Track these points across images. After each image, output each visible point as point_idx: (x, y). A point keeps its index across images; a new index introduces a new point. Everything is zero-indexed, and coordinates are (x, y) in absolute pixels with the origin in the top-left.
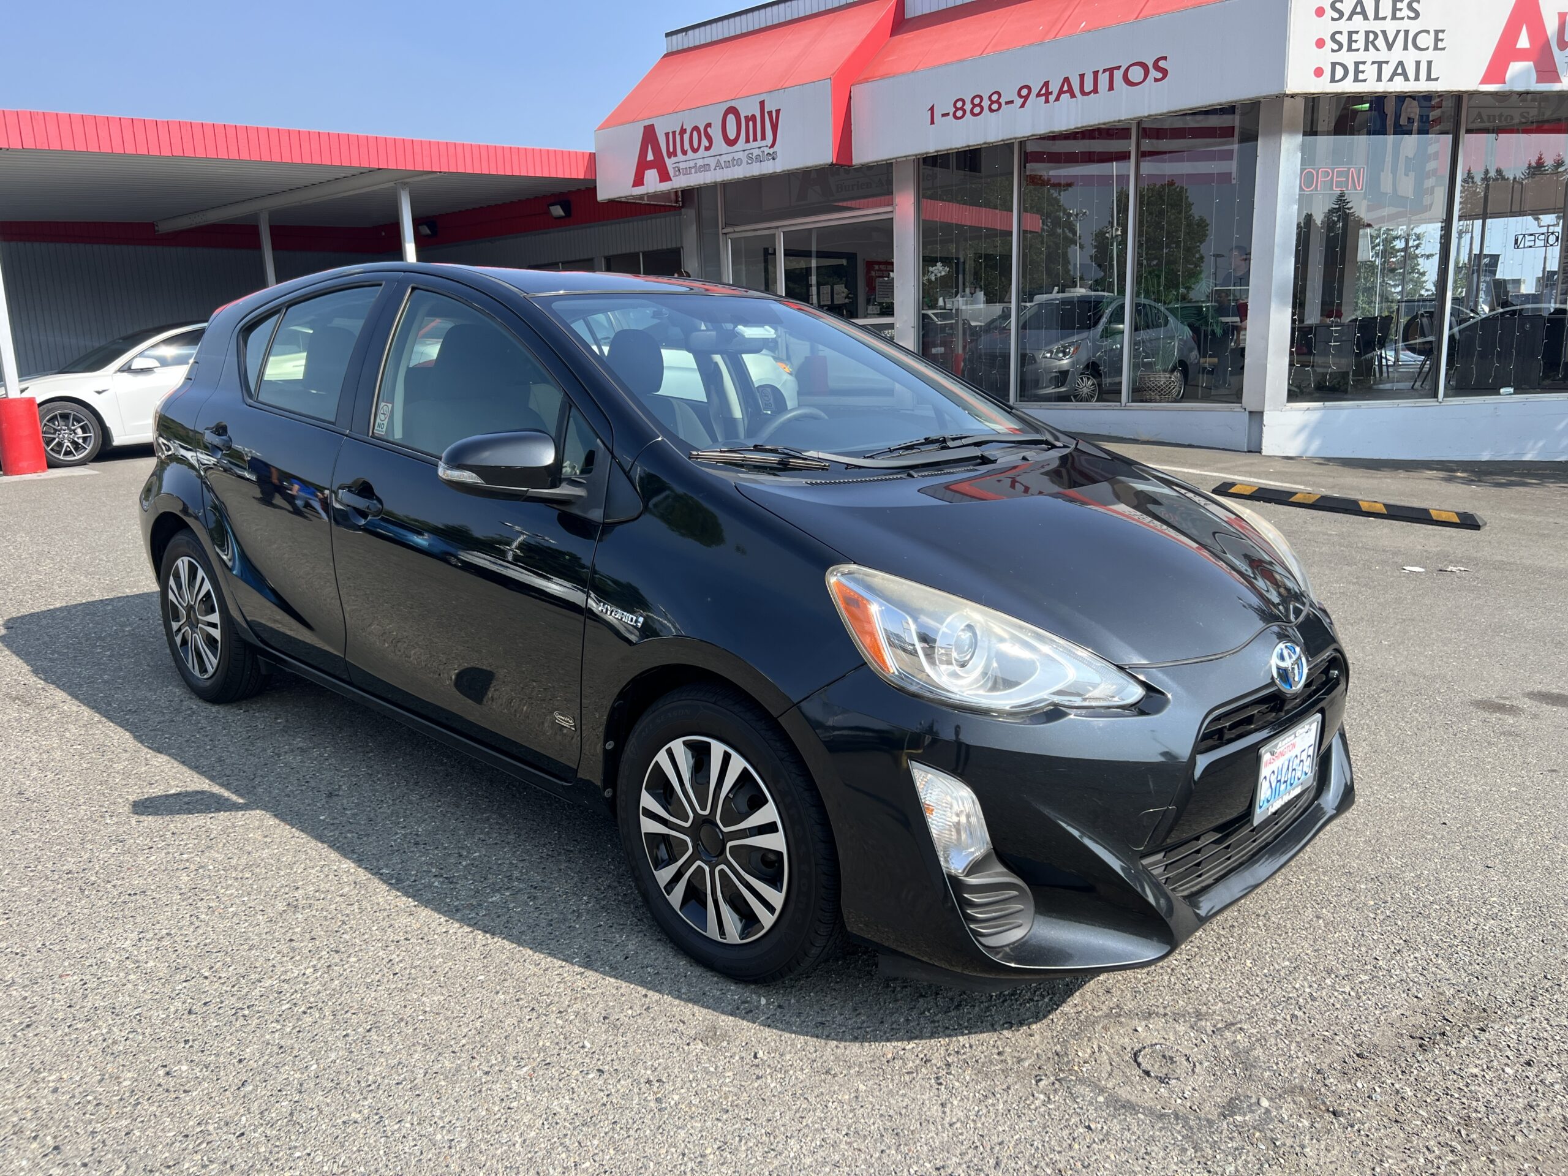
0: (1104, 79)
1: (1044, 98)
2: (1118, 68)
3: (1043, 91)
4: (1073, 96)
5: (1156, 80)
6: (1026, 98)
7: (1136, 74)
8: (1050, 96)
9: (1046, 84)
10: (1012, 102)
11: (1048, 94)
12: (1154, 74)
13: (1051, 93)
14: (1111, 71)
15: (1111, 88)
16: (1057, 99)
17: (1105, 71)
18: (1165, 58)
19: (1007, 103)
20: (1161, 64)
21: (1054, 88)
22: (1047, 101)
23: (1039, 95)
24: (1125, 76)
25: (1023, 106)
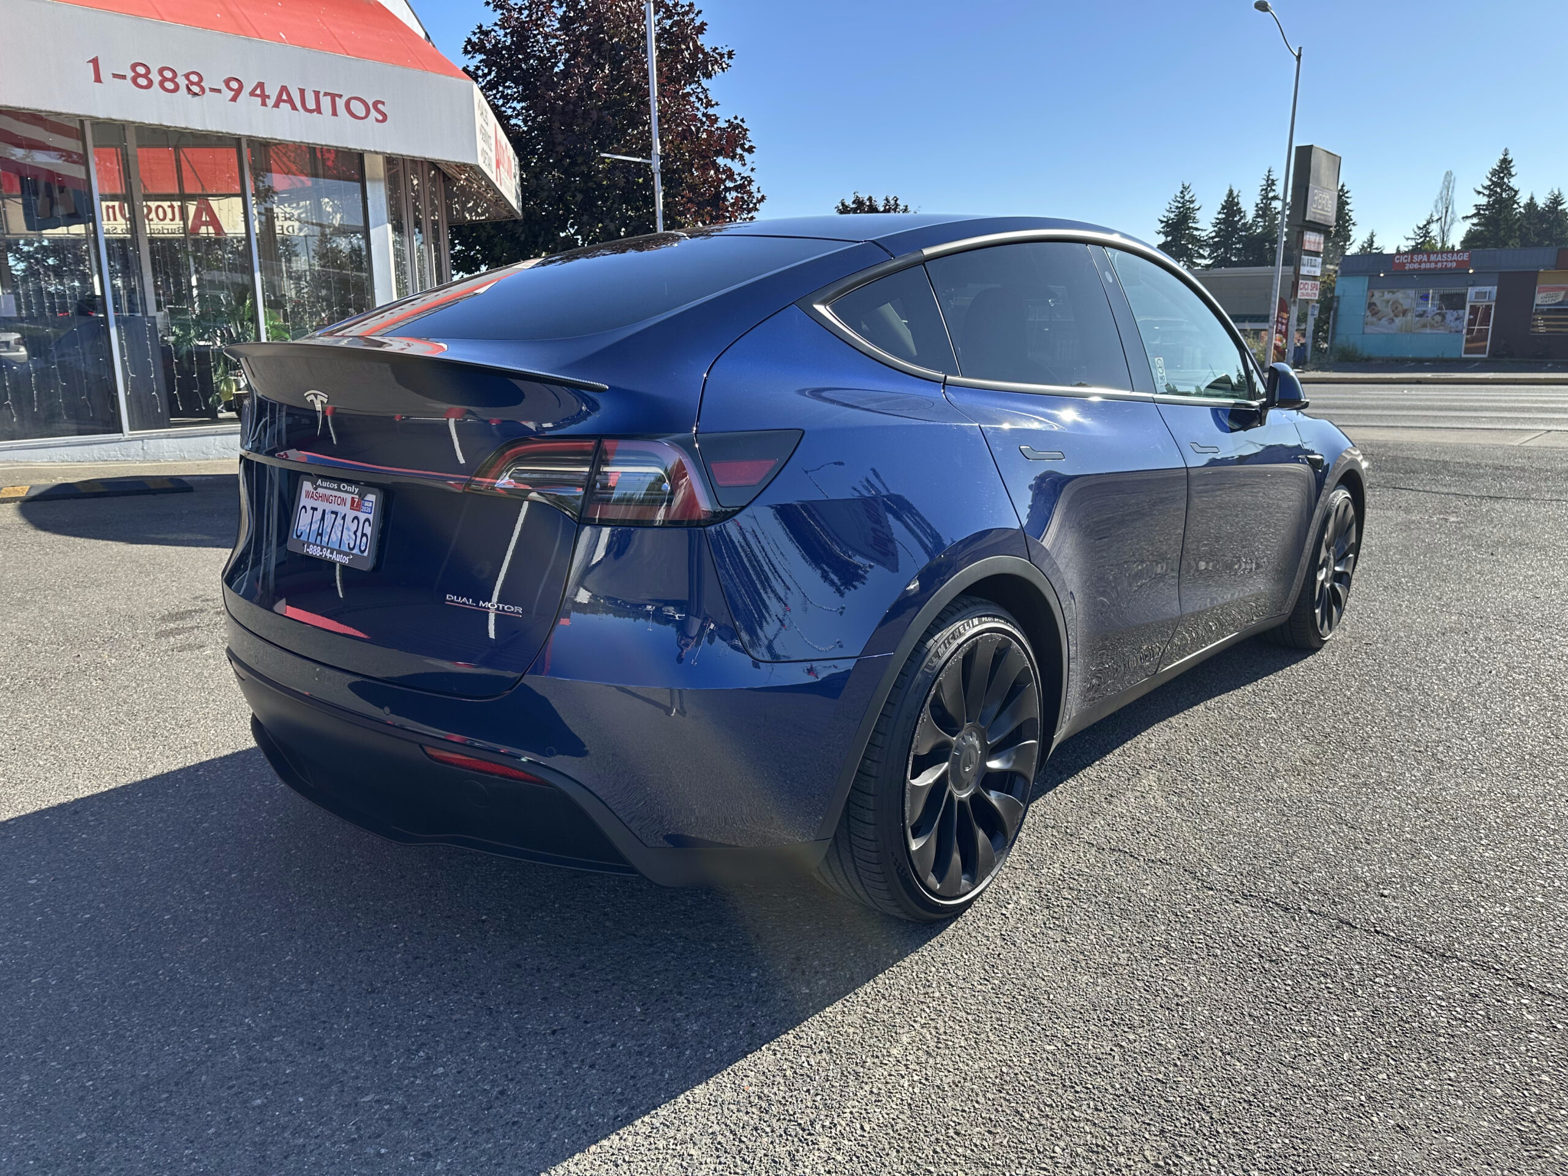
0: (326, 102)
1: (259, 99)
2: (340, 96)
3: (258, 92)
4: (294, 108)
5: (377, 120)
6: (238, 92)
7: (358, 108)
8: (267, 100)
9: (261, 85)
10: (219, 91)
11: (264, 97)
12: (374, 114)
13: (268, 97)
14: (333, 97)
15: (335, 113)
16: (276, 105)
17: (326, 94)
18: (383, 103)
19: (212, 90)
20: (380, 106)
21: (273, 91)
22: (264, 104)
23: (252, 94)
24: (348, 106)
25: (234, 99)
